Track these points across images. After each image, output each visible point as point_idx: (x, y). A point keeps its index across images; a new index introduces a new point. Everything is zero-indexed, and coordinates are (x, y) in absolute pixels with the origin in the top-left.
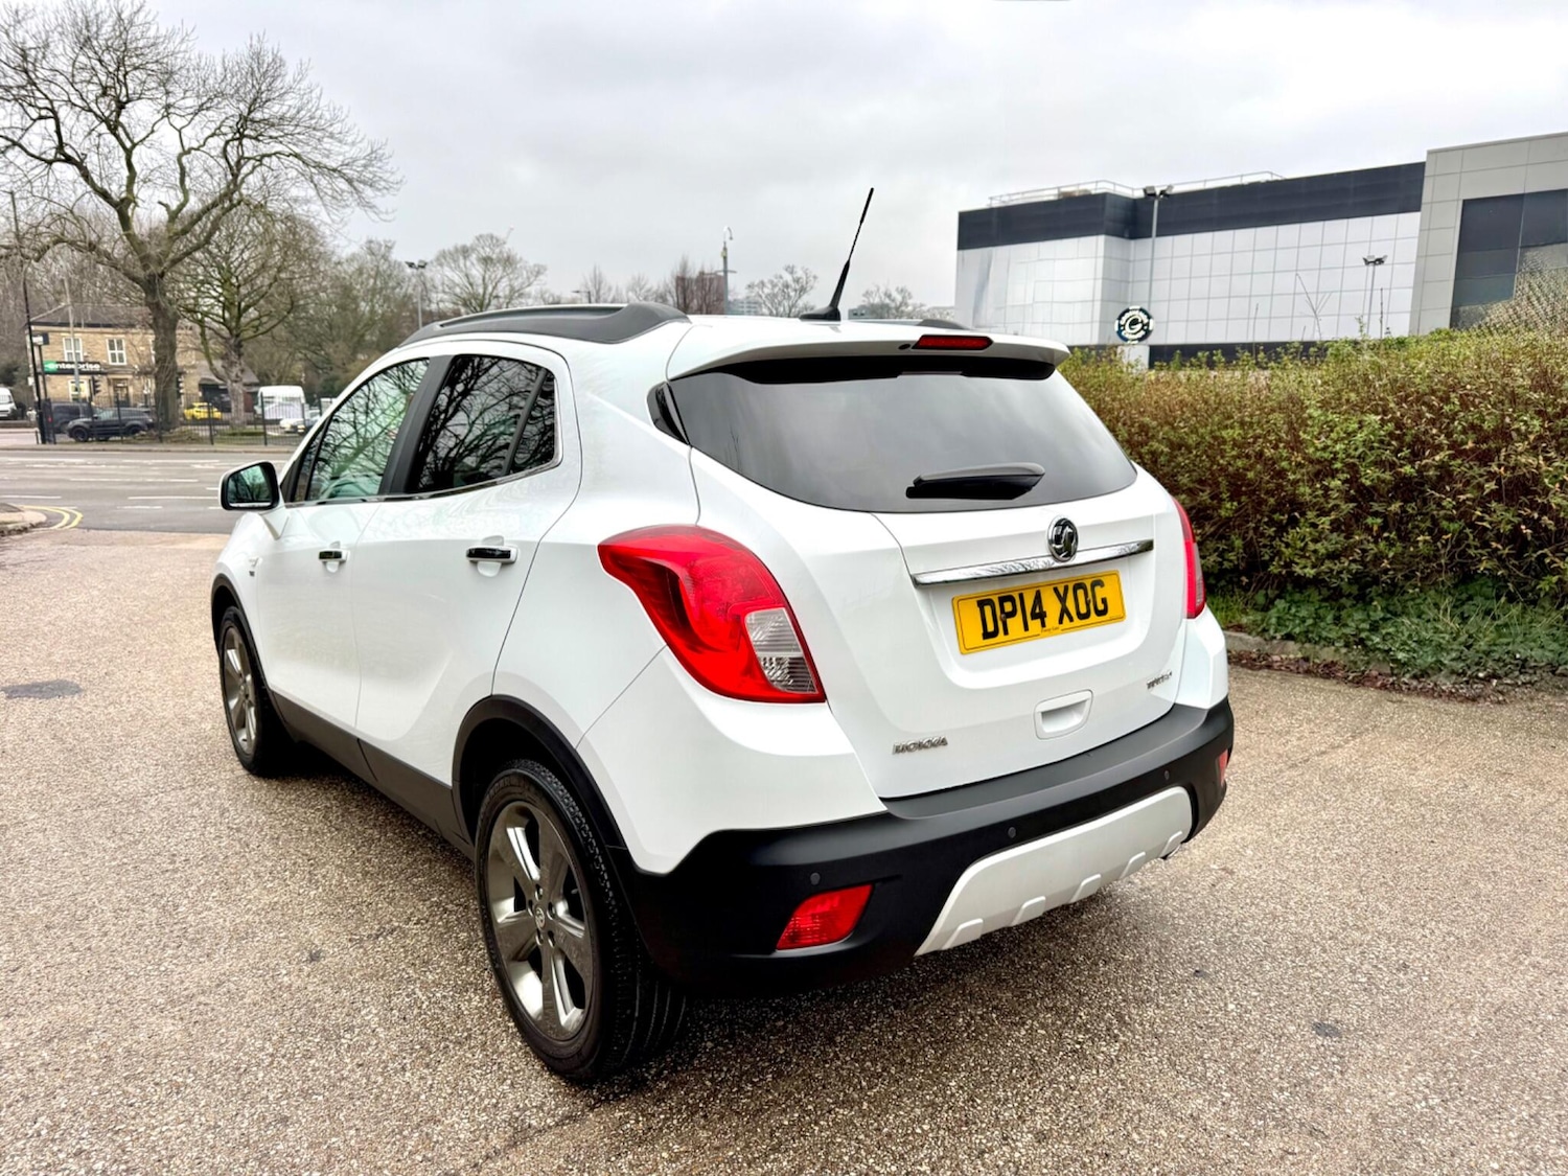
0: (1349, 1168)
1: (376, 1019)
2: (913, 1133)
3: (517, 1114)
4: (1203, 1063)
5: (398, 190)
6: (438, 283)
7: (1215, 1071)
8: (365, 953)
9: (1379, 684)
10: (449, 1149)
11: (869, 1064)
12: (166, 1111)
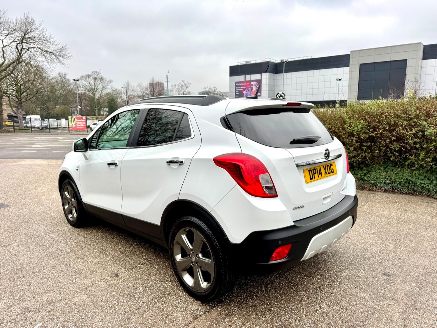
0: (405, 307)
1: (142, 290)
2: (297, 308)
3: (192, 312)
4: (361, 285)
5: (71, 58)
6: (81, 85)
7: (364, 287)
8: (131, 273)
9: (367, 189)
10: (178, 322)
11: (279, 292)
12: (94, 319)
